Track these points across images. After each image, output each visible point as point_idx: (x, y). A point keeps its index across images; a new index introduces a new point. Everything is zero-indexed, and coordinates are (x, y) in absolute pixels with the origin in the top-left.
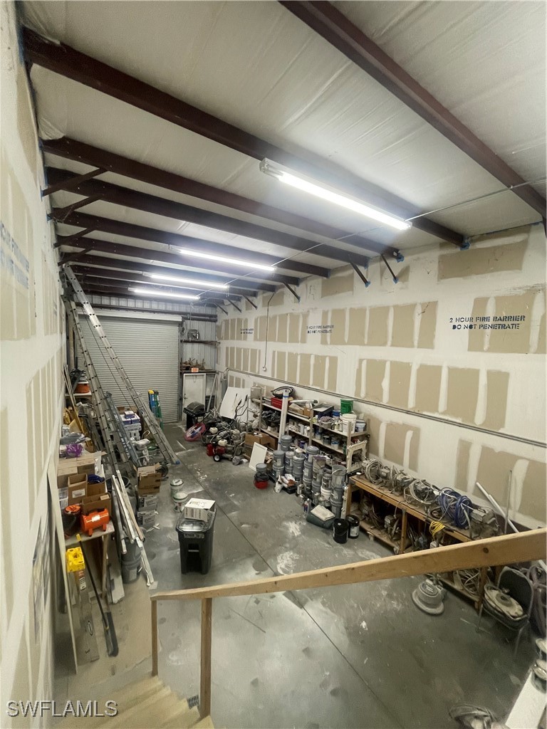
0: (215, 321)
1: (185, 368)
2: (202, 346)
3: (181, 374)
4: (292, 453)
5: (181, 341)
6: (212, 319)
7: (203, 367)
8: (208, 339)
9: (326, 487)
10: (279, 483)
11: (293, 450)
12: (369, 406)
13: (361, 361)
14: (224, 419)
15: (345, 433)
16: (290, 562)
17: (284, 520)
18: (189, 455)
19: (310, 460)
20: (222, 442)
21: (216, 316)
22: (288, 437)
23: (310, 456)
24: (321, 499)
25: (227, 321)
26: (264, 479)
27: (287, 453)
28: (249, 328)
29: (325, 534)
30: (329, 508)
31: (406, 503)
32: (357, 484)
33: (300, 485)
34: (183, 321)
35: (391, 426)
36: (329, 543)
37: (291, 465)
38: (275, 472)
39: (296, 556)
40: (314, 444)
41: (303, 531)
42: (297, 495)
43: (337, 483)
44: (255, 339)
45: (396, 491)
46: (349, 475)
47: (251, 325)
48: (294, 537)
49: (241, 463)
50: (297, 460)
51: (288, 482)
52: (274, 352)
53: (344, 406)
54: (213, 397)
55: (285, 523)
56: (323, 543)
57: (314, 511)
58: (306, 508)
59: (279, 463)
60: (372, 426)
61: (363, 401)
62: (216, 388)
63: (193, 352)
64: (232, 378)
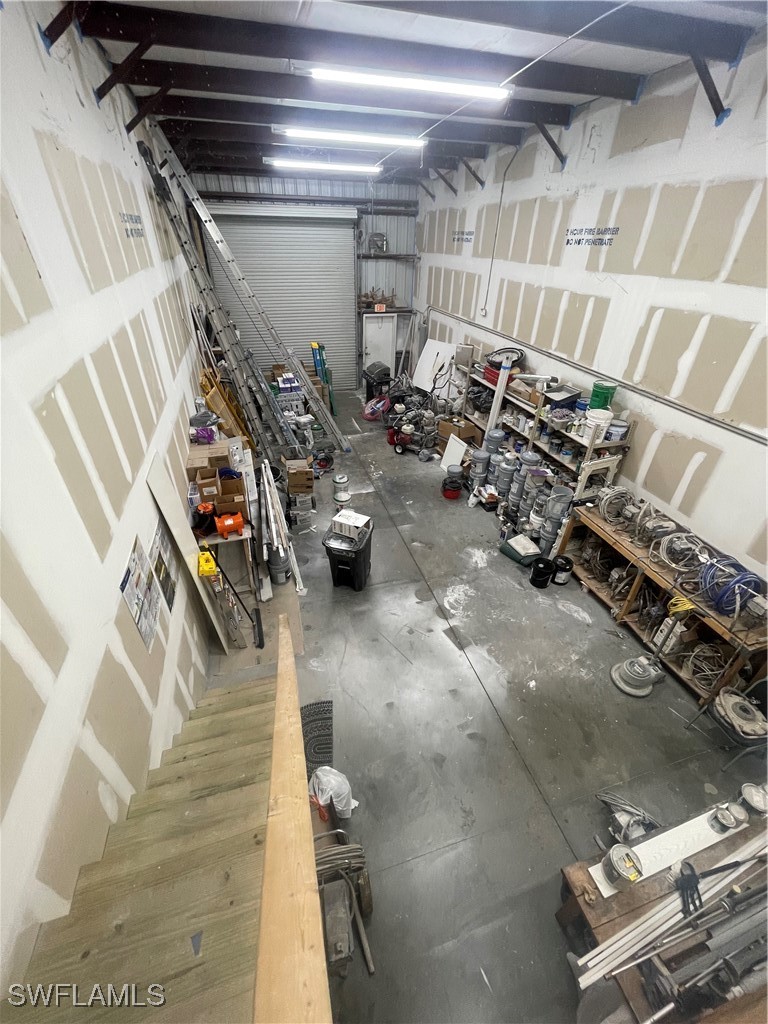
0: (415, 214)
1: (365, 305)
2: (392, 264)
3: (360, 315)
4: (500, 457)
5: (358, 257)
6: (408, 209)
7: (393, 302)
8: (403, 251)
9: (537, 513)
10: (475, 495)
11: (502, 454)
12: (642, 398)
13: (652, 310)
14: (419, 391)
15: (585, 442)
16: (463, 597)
17: (469, 544)
18: (365, 441)
19: (522, 473)
20: (407, 428)
21: (416, 204)
22: (500, 433)
23: (524, 467)
24: (527, 527)
25: (432, 214)
26: (455, 488)
27: (493, 457)
28: (466, 230)
29: (519, 573)
30: (536, 541)
31: (647, 561)
32: (584, 520)
33: (503, 504)
34: (360, 218)
35: (671, 439)
36: (520, 584)
37: (496, 474)
38: (473, 480)
39: (471, 592)
40: (537, 449)
41: (491, 563)
42: (497, 515)
43: (555, 511)
44: (475, 254)
45: (640, 540)
46: (576, 504)
47: (470, 225)
48: (476, 569)
49: (430, 459)
50: (505, 469)
51: (486, 496)
52: (502, 281)
53: (597, 396)
54: (407, 352)
55: (469, 550)
56: (514, 583)
57: (512, 542)
58: (503, 535)
59: (479, 469)
60: (638, 433)
61: (634, 389)
62: (411, 337)
63: (379, 276)
64: (435, 323)
